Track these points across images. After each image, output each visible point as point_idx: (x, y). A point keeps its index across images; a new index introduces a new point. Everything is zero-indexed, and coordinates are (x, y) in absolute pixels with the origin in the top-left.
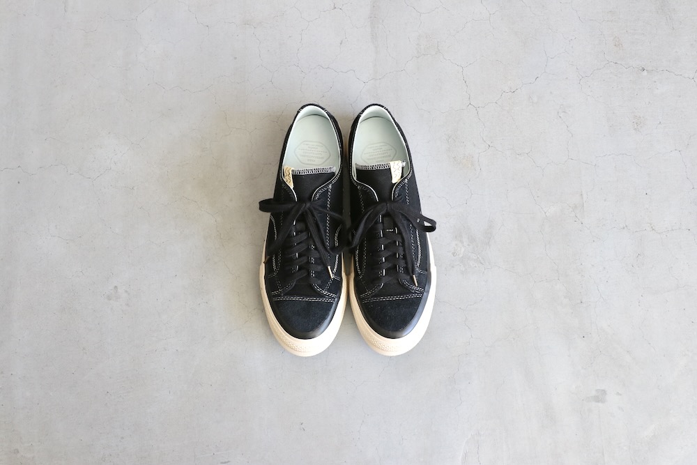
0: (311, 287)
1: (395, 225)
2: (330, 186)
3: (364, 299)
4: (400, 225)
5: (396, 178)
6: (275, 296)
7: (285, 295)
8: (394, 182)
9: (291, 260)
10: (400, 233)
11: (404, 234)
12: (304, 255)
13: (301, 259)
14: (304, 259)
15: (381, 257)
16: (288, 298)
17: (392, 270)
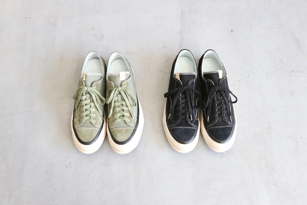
0: (187, 122)
1: (222, 95)
2: (195, 80)
3: (208, 128)
4: (223, 95)
5: (220, 77)
6: (172, 127)
7: (176, 126)
8: (220, 78)
9: (179, 111)
10: (223, 98)
11: (225, 99)
12: (184, 109)
13: (183, 110)
14: (184, 111)
15: (216, 109)
16: (177, 127)
17: (221, 115)
